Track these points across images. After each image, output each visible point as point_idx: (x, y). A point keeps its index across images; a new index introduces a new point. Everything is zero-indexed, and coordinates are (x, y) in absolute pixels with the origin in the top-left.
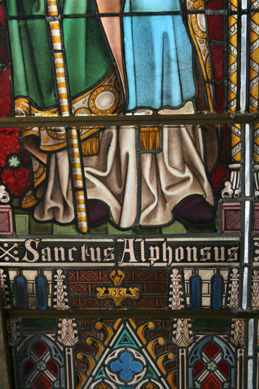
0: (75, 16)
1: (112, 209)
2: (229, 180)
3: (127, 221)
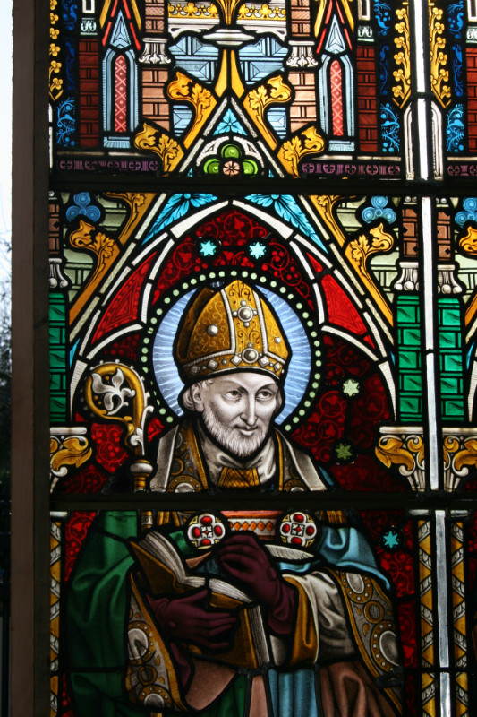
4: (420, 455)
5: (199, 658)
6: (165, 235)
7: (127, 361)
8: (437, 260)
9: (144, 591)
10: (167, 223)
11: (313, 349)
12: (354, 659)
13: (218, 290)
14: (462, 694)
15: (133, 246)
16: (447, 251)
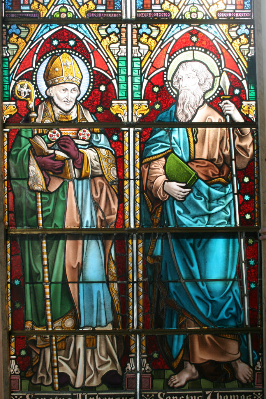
0: (57, 283)
1: (71, 377)
2: (129, 362)
3: (78, 384)
4: (126, 110)
5: (52, 175)
6: (41, 38)
7: (28, 80)
8: (132, 46)
9: (34, 155)
10: (42, 34)
11: (90, 75)
12: (102, 176)
13: (59, 56)
14: (137, 187)
15: (31, 42)
16: (136, 43)
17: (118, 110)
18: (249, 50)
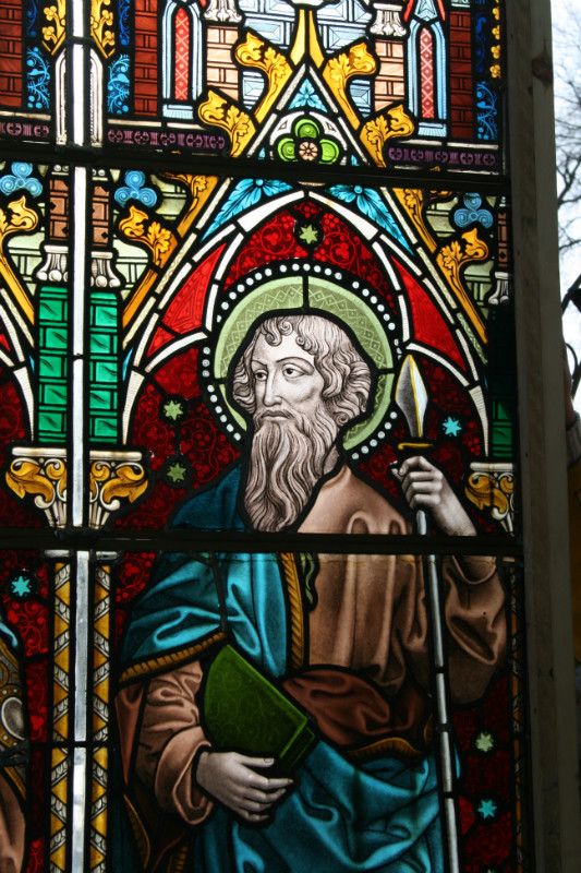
4: (62, 484)
8: (90, 245)
14: (100, 773)
16: (104, 235)
17: (34, 483)
18: (493, 281)
